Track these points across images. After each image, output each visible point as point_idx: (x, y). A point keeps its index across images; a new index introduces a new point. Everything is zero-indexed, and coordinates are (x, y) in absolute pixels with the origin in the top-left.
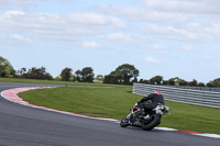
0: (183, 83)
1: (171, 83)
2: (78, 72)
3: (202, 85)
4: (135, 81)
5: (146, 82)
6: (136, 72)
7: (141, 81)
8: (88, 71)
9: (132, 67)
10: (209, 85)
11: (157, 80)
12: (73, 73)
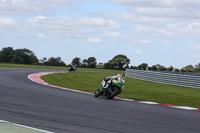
0: (163, 69)
1: (154, 68)
2: (84, 61)
3: (177, 70)
4: (127, 67)
5: (135, 68)
6: (128, 61)
7: (132, 67)
8: (92, 60)
9: (125, 57)
10: (183, 70)
11: (144, 67)
12: (81, 61)
